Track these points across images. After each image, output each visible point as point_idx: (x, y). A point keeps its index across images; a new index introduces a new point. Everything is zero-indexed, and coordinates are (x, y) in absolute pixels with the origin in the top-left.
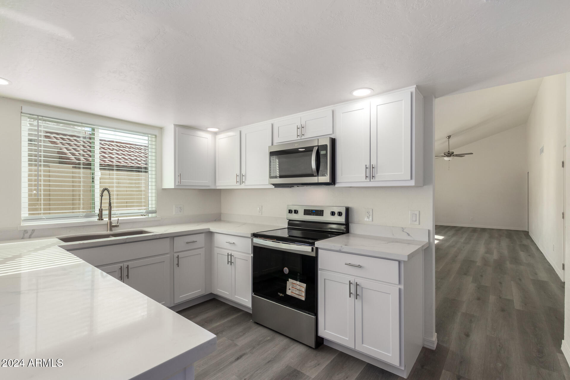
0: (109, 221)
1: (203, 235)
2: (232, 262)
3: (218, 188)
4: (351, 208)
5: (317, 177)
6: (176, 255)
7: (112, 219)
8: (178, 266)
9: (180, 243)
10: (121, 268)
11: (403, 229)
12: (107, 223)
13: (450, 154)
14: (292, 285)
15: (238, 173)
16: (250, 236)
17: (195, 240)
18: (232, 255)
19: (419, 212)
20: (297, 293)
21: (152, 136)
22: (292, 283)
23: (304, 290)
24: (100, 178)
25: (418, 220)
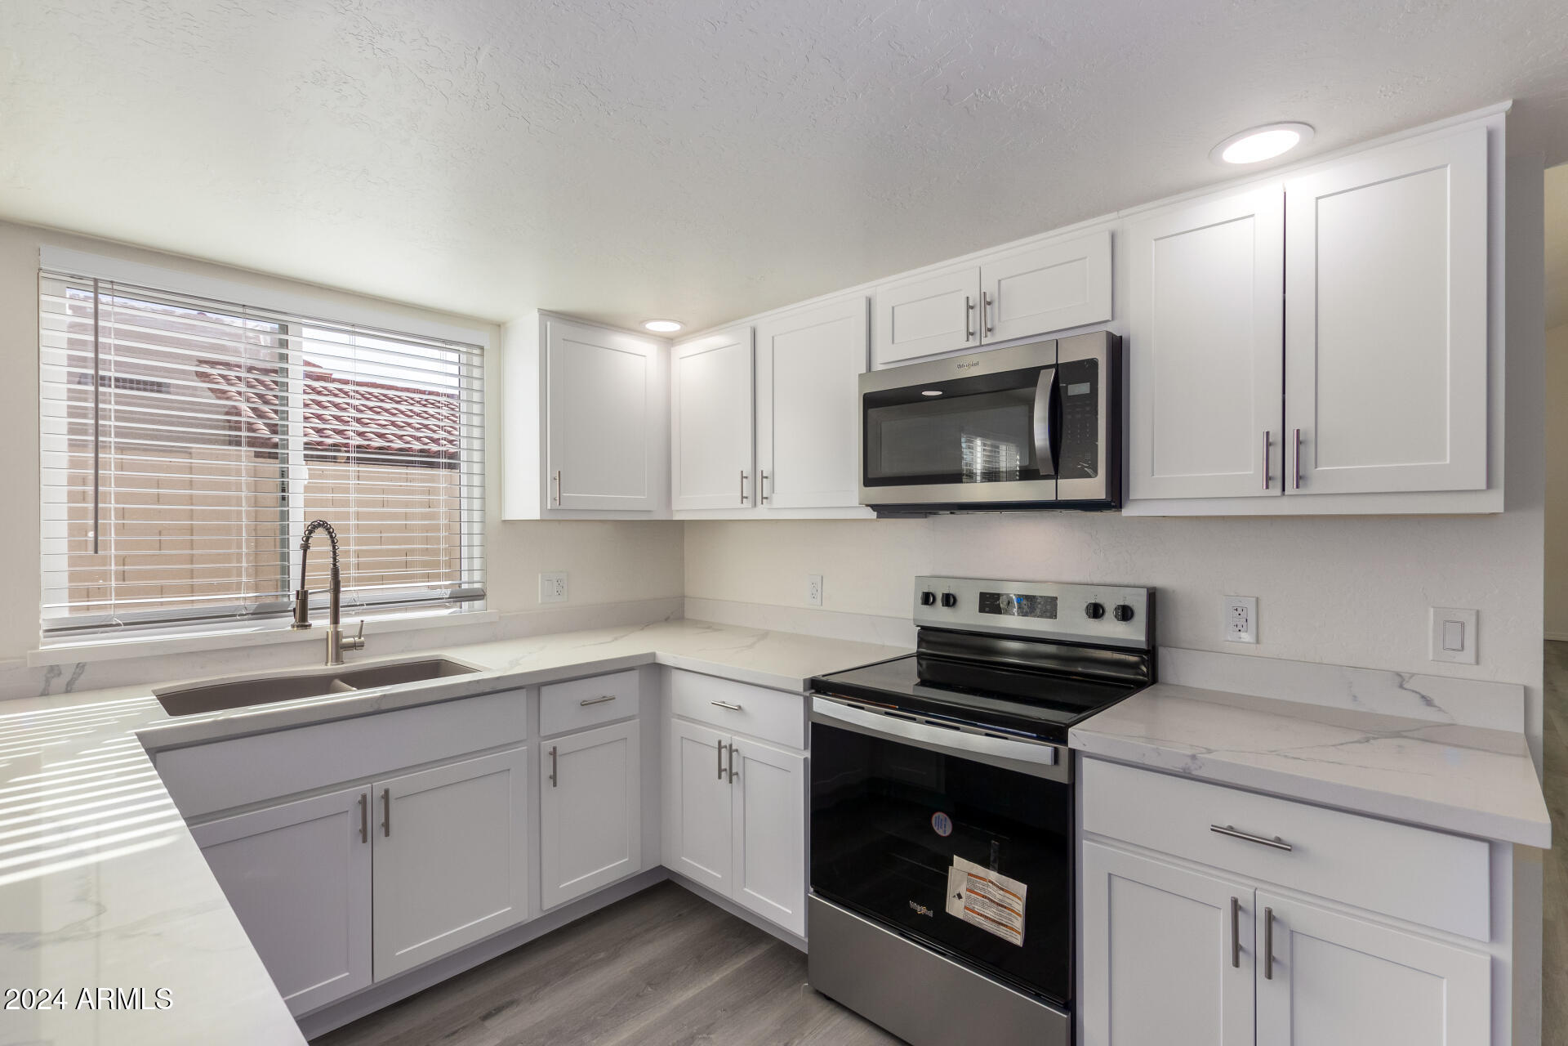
0: (330, 630)
1: (634, 676)
2: (734, 771)
3: (677, 517)
4: (1164, 591)
5: (1054, 481)
6: (547, 746)
7: (341, 622)
8: (555, 785)
9: (559, 707)
10: (363, 801)
11: (1401, 681)
12: (325, 637)
14: (968, 881)
15: (748, 469)
16: (800, 688)
17: (609, 694)
18: (734, 748)
19: (1478, 613)
20: (990, 913)
21: (470, 351)
22: (970, 874)
23: (1019, 906)
24: (307, 489)
25: (1470, 642)
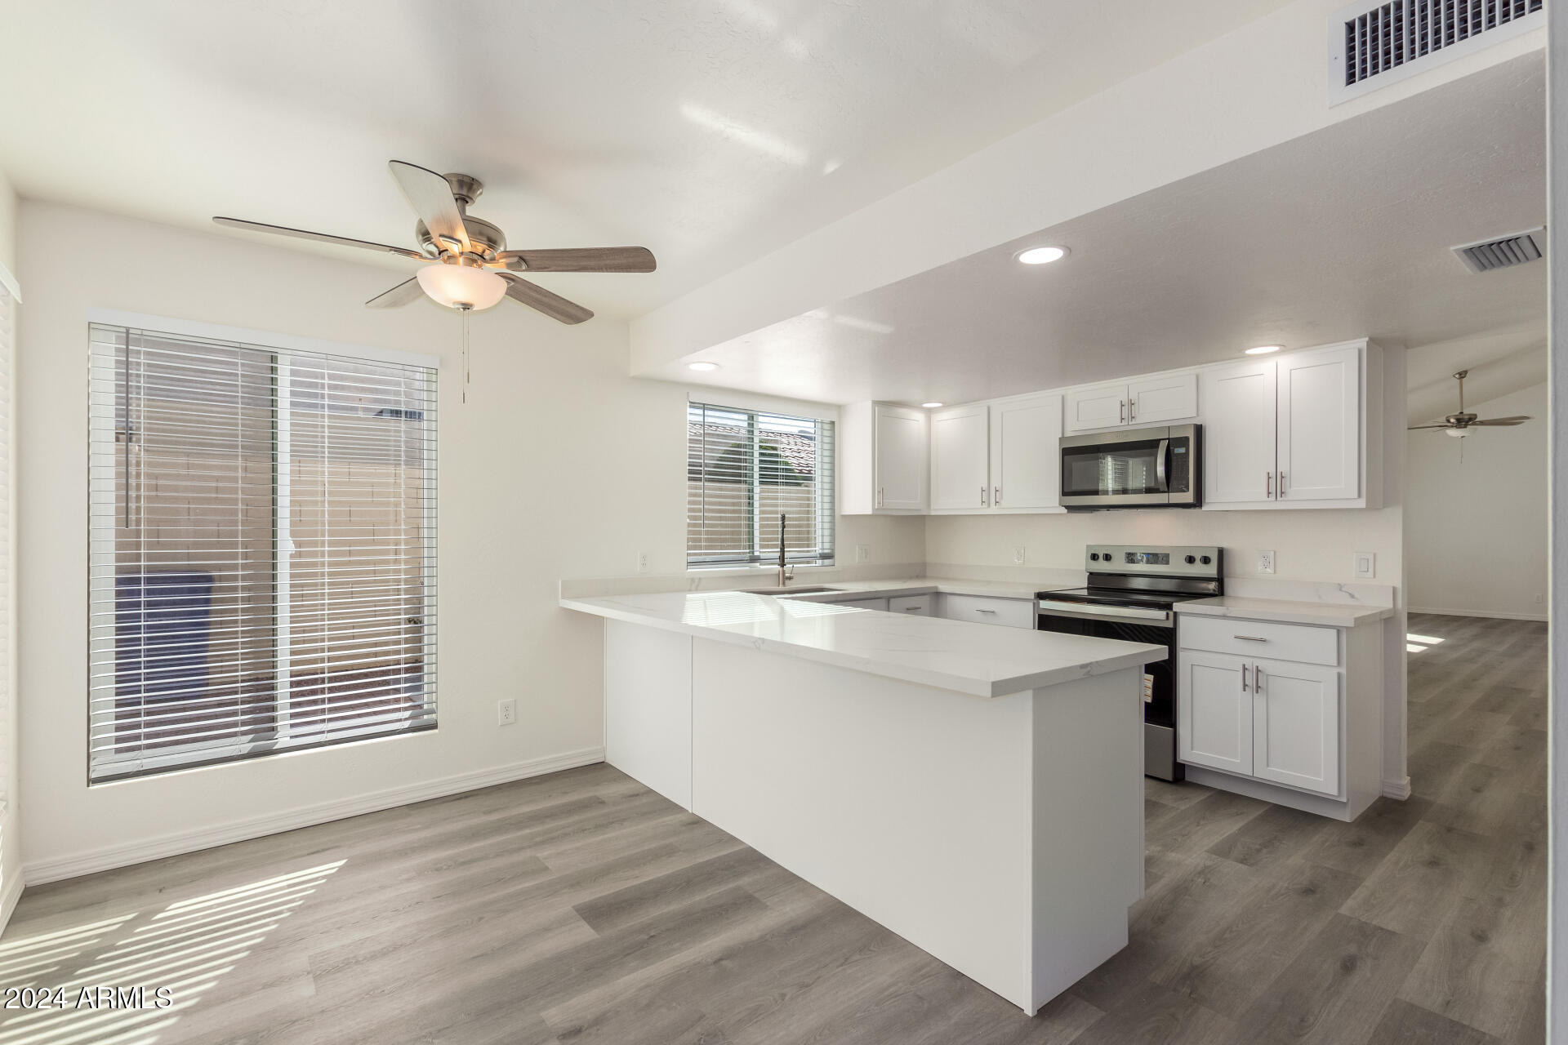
3: (934, 513)
4: (1226, 550)
11: (1340, 587)
13: (1463, 421)
15: (985, 487)
16: (1033, 597)
17: (917, 606)
19: (1375, 555)
23: (1150, 684)
25: (1371, 570)
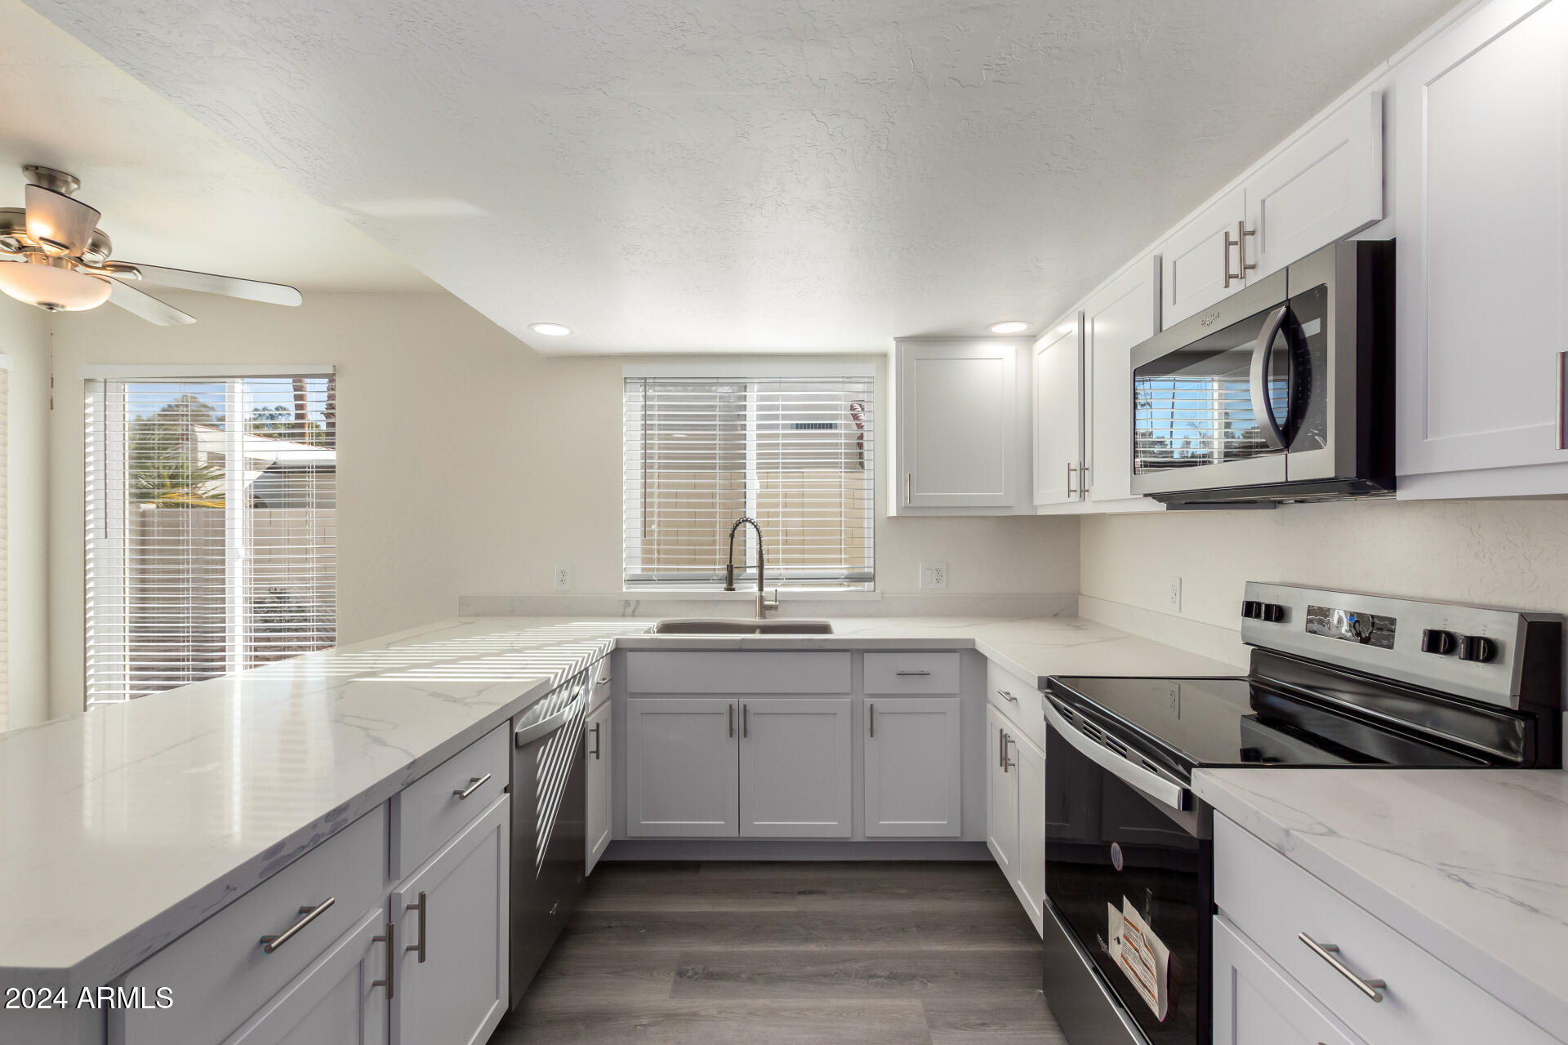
0: (758, 594)
1: (955, 658)
2: (1011, 761)
3: (1040, 513)
5: (1287, 454)
6: (867, 702)
7: (765, 589)
8: (872, 735)
9: (878, 672)
10: (731, 710)
12: (753, 598)
14: (1125, 926)
17: (928, 669)
18: (1011, 738)
22: (1126, 919)
24: (759, 496)
